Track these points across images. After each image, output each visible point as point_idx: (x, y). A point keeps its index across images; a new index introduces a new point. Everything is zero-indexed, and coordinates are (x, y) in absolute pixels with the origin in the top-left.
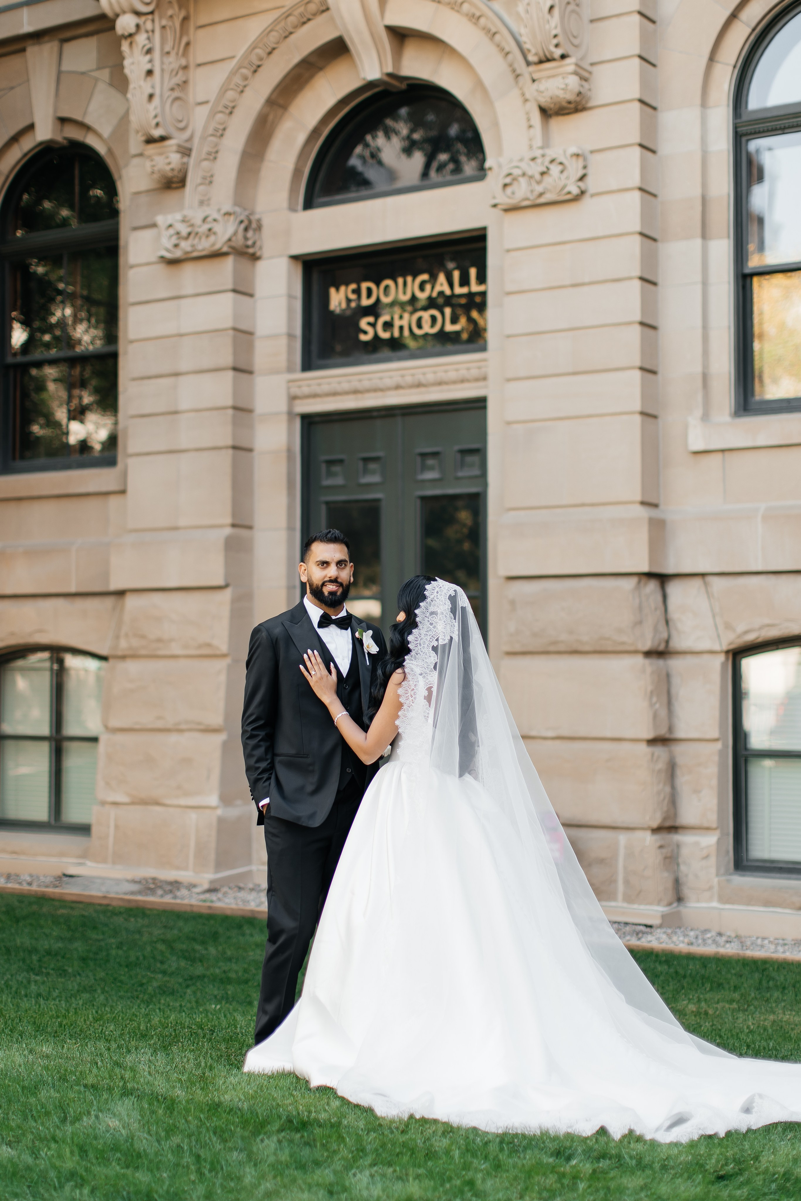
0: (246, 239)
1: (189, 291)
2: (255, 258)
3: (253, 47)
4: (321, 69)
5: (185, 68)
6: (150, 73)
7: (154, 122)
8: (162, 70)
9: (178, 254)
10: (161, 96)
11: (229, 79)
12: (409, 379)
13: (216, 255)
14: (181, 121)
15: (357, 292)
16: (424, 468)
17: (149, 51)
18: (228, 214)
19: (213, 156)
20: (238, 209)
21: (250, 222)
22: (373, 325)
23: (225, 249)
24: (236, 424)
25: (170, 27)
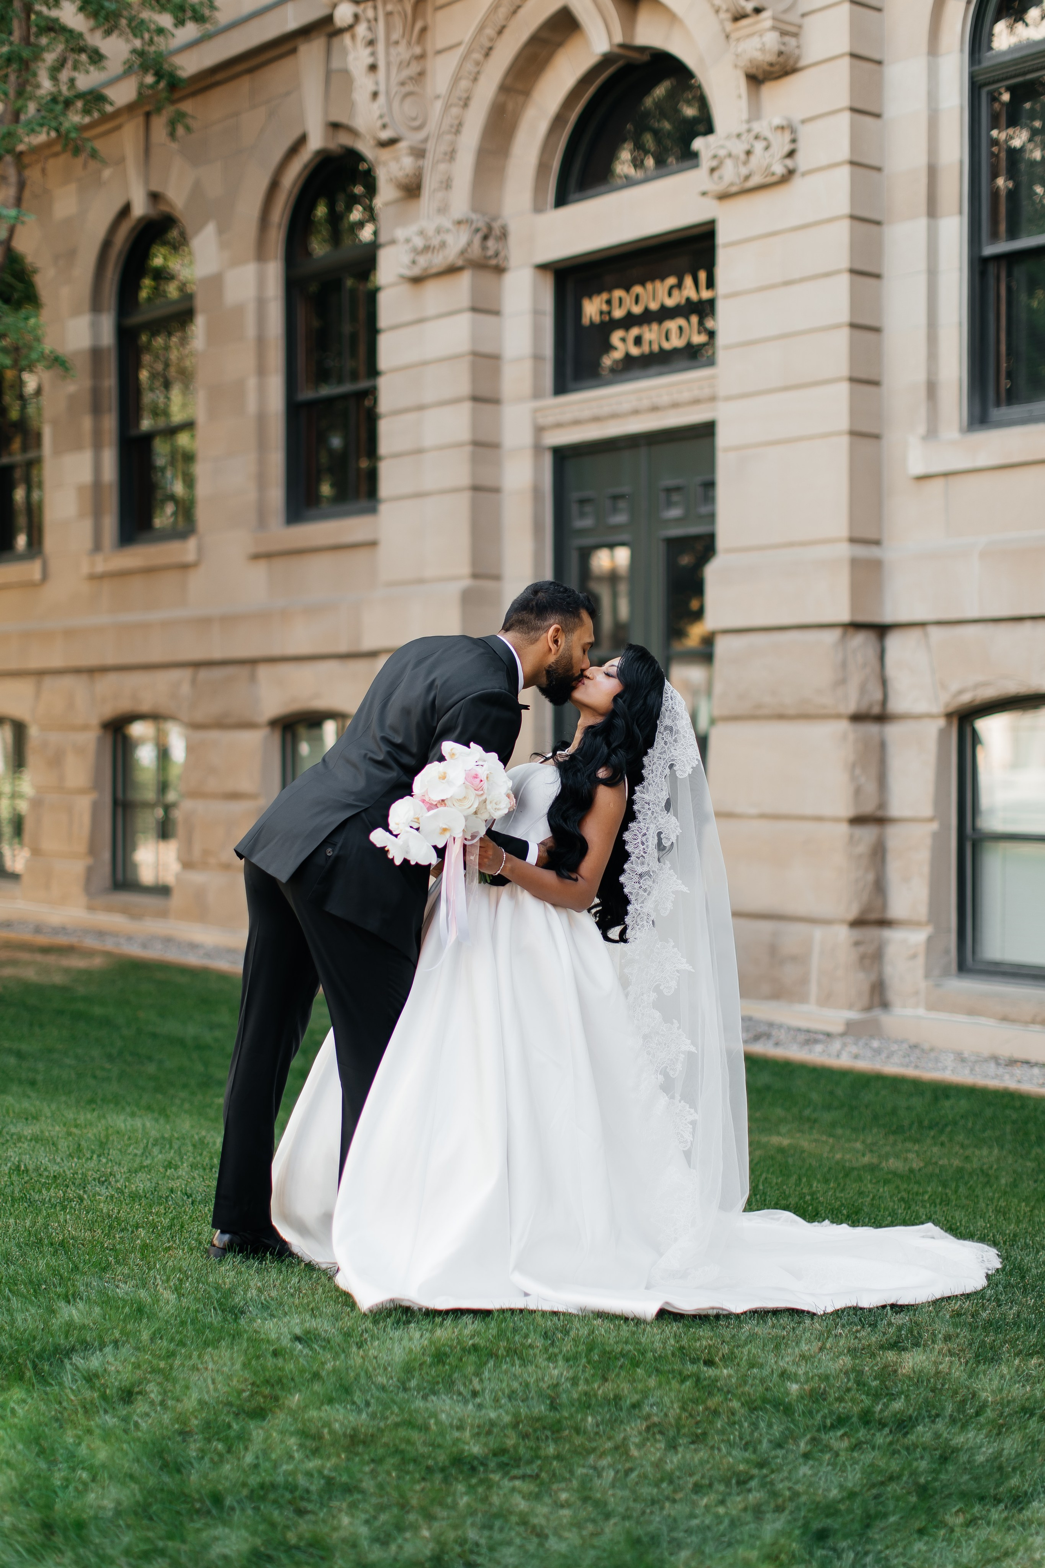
0: (484, 248)
1: (430, 311)
2: (500, 270)
3: (481, 28)
4: (559, 44)
5: (422, 57)
6: (373, 68)
7: (379, 123)
8: (388, 64)
9: (416, 271)
10: (388, 93)
11: (461, 66)
12: (646, 403)
13: (452, 270)
14: (414, 119)
15: (609, 302)
16: (669, 504)
17: (371, 43)
18: (459, 223)
19: (451, 155)
20: (474, 216)
21: (490, 228)
22: (623, 340)
23: (460, 263)
24: (475, 461)
25: (399, 13)
